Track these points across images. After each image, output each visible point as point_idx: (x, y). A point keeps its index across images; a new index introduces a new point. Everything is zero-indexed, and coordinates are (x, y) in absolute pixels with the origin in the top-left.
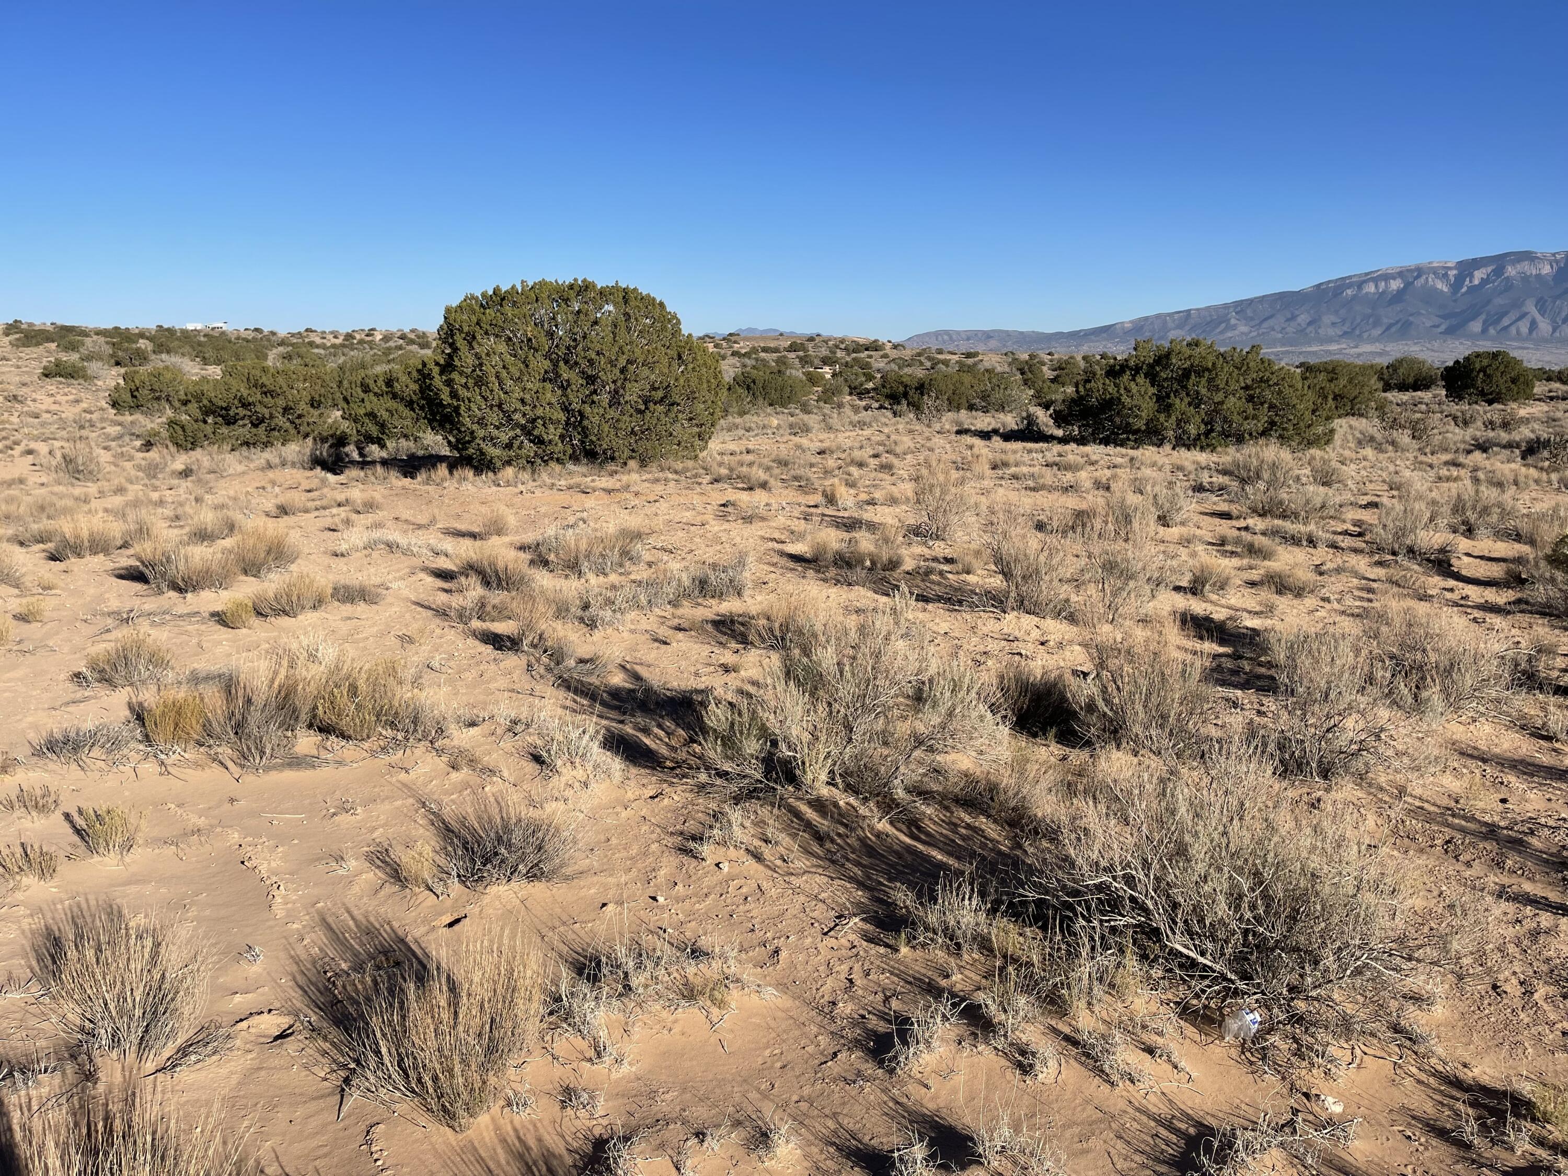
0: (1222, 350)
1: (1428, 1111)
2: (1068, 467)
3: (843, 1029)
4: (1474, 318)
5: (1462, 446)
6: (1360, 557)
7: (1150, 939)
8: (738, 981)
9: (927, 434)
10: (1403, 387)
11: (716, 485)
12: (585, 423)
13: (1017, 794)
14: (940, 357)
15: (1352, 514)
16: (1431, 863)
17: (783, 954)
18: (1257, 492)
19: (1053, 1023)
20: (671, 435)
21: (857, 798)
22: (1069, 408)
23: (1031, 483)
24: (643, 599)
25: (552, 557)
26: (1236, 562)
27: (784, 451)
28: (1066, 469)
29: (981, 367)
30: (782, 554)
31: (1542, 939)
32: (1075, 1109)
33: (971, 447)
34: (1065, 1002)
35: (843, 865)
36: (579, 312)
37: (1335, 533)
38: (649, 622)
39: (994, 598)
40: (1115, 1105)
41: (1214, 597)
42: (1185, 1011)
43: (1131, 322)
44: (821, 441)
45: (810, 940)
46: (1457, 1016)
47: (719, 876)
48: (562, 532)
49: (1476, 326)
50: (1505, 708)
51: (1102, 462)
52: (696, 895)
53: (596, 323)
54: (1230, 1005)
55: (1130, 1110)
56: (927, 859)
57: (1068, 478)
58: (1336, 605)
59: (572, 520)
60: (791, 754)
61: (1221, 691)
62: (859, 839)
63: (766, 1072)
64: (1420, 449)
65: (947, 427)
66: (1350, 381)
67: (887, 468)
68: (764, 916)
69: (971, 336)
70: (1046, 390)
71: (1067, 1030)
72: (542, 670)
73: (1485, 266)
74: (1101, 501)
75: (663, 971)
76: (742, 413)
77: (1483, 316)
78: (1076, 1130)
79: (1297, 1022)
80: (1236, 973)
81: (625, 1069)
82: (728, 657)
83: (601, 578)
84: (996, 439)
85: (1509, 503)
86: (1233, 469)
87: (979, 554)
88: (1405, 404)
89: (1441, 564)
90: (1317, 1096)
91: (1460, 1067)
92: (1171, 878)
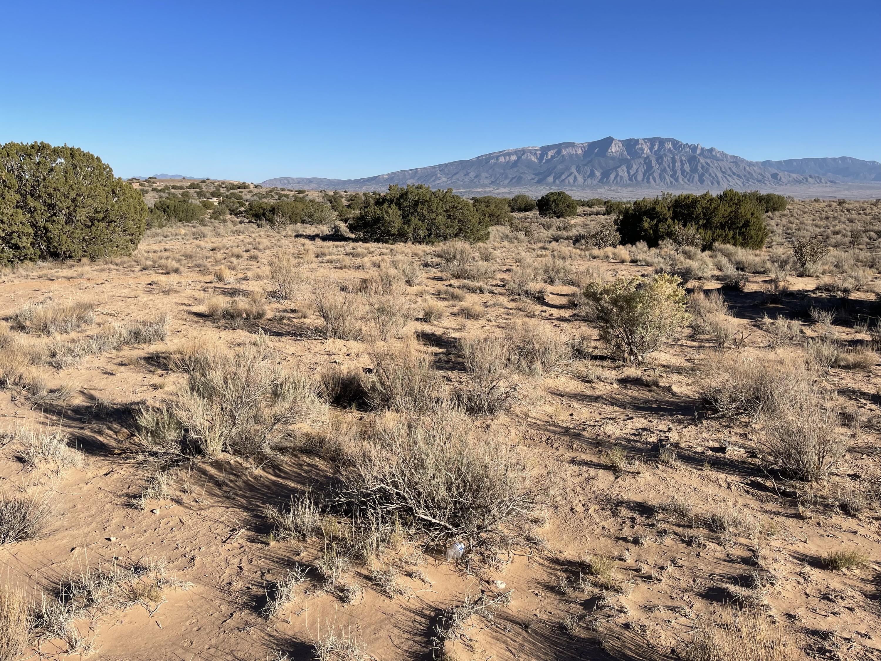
0: (434, 190)
1: (545, 579)
2: (358, 255)
3: (237, 598)
4: (549, 175)
5: (547, 239)
6: (504, 297)
7: (408, 513)
8: (167, 582)
9: (278, 238)
10: (520, 210)
11: (144, 272)
12: (49, 234)
13: (335, 442)
14: (283, 192)
15: (500, 276)
16: (541, 450)
17: (197, 560)
18: (454, 266)
19: (358, 570)
20: (111, 241)
21: (241, 458)
22: (357, 222)
23: (338, 265)
24: (95, 347)
25: (28, 323)
26: (446, 303)
27: (189, 249)
28: (357, 256)
29: (307, 199)
30: (190, 313)
31: (591, 482)
32: (371, 616)
33: (304, 245)
34: (364, 557)
35: (234, 499)
36: (39, 163)
37: (492, 285)
38: (101, 361)
39: (321, 331)
40: (392, 609)
41: (436, 323)
42: (428, 550)
43: (387, 175)
44: (213, 243)
45: (214, 547)
46: (556, 527)
47: (154, 518)
48: (34, 306)
49: (550, 179)
50: (570, 369)
51: (376, 252)
52: (137, 532)
53: (52, 170)
54: (450, 542)
55: (401, 610)
56: (285, 487)
57: (358, 261)
58: (494, 323)
59: (41, 299)
60: (197, 437)
61: (442, 373)
62: (244, 482)
63: (187, 636)
64: (529, 241)
65: (290, 233)
66: (496, 206)
67: (254, 258)
68: (185, 538)
69: (300, 181)
70: (344, 212)
71: (365, 572)
72: (22, 400)
73: (553, 149)
74: (376, 274)
75: (116, 585)
76: (161, 226)
77: (553, 174)
78: (372, 628)
79: (482, 544)
80: (452, 524)
81: (92, 652)
82: (156, 380)
83: (64, 335)
84: (318, 240)
85: (568, 267)
86: (442, 254)
87: (310, 306)
88: (521, 218)
89: (540, 299)
90: (493, 581)
91: (558, 553)
92: (416, 479)
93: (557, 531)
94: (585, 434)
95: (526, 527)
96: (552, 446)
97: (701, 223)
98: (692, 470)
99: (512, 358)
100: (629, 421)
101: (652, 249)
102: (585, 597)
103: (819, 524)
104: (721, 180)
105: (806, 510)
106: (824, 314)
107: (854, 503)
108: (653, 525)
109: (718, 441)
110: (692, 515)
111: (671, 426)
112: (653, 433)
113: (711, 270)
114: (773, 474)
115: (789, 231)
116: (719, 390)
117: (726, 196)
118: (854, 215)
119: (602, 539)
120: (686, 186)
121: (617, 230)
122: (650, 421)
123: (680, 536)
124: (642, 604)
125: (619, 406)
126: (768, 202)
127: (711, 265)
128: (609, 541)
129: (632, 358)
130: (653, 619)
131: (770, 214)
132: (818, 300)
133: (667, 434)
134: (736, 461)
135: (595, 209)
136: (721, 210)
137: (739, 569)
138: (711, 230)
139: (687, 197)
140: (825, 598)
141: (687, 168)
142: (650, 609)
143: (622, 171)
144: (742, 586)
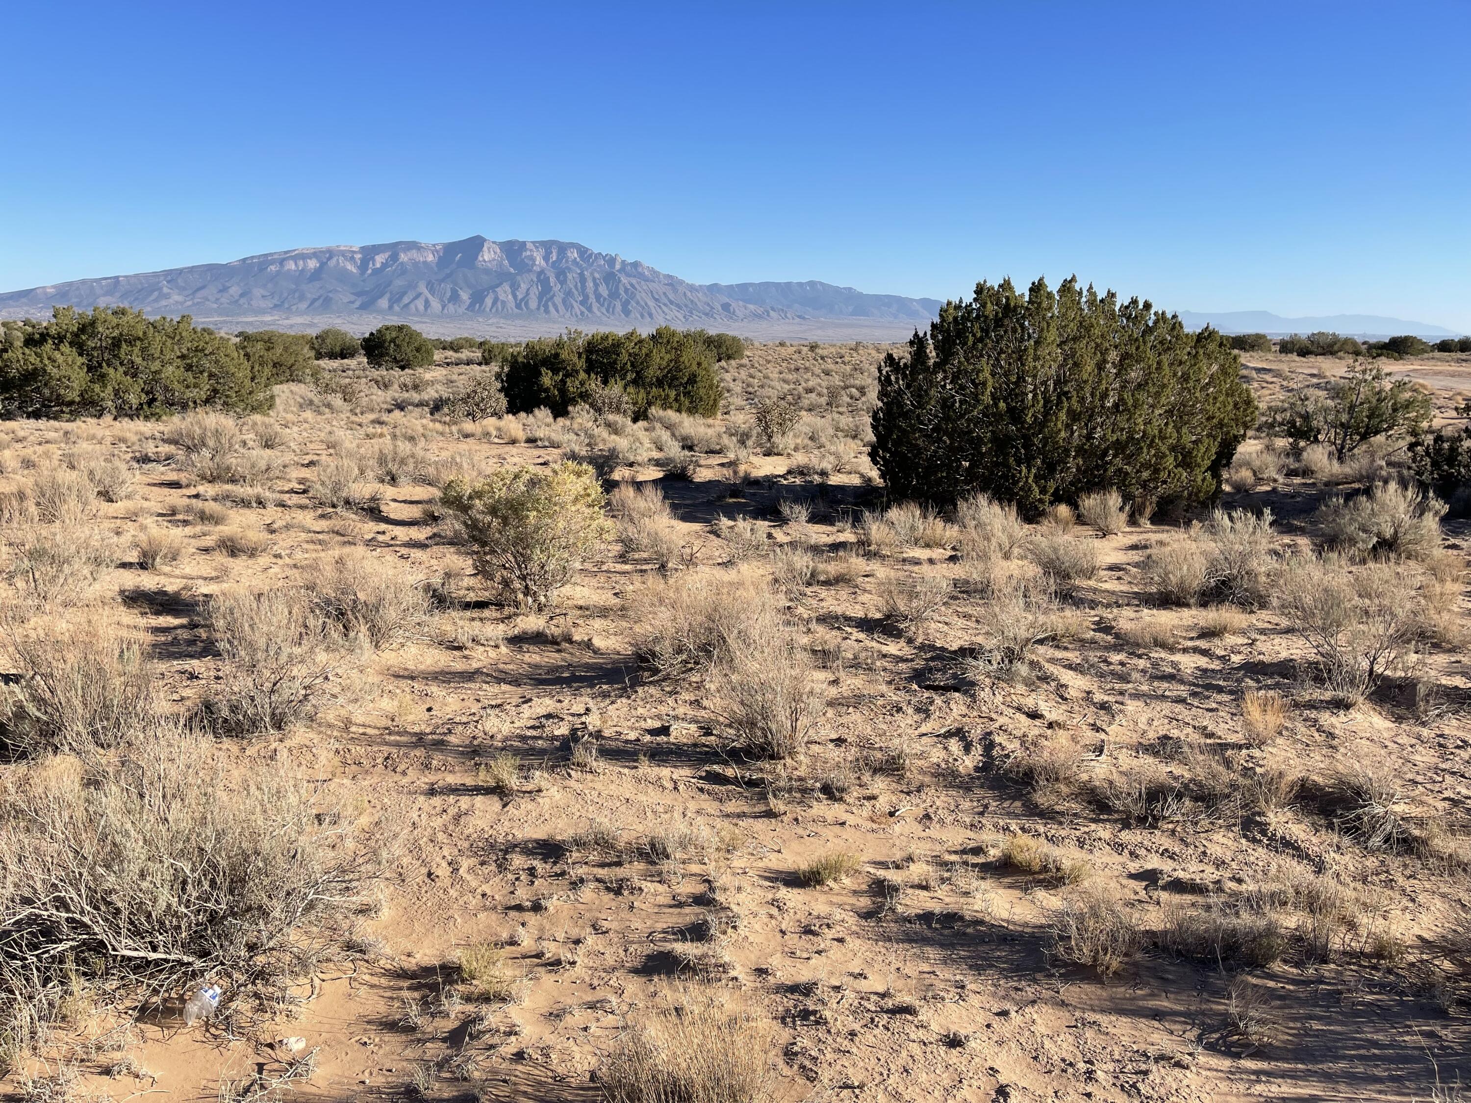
0: (153, 318)
1: (381, 1011)
4: (381, 296)
5: (385, 406)
6: (306, 512)
7: (98, 953)
10: (332, 356)
15: (296, 473)
16: (375, 780)
18: (203, 459)
26: (189, 530)
31: (463, 820)
37: (282, 492)
41: (167, 569)
42: (145, 1013)
43: (53, 287)
46: (401, 912)
49: (383, 303)
50: (426, 629)
51: (32, 438)
54: (190, 989)
58: (287, 560)
61: (177, 664)
64: (351, 410)
66: (286, 349)
73: (383, 252)
74: (30, 481)
77: (388, 295)
79: (258, 978)
80: (193, 954)
85: (420, 453)
86: (178, 437)
88: (335, 371)
89: (373, 512)
90: (281, 1041)
91: (403, 958)
92: (109, 884)
93: (404, 918)
94: (452, 739)
95: (345, 925)
96: (394, 770)
97: (628, 378)
98: (621, 770)
99: (311, 622)
100: (525, 706)
101: (560, 419)
102: (451, 1024)
103: (796, 820)
104: (653, 311)
105: (779, 802)
106: (797, 508)
107: (838, 781)
108: (563, 873)
109: (659, 717)
110: (621, 845)
111: (591, 704)
112: (562, 719)
113: (646, 452)
114: (735, 756)
115: (750, 389)
116: (656, 638)
117: (661, 337)
118: (830, 366)
119: (482, 916)
120: (604, 319)
121: (500, 391)
122: (560, 701)
123: (605, 883)
124: (545, 1011)
125: (510, 683)
126: (719, 346)
127: (647, 444)
128: (494, 916)
129: (530, 600)
130: (562, 1032)
131: (723, 363)
132: (790, 488)
133: (583, 719)
134: (684, 744)
135: (465, 354)
136: (656, 359)
137: (691, 915)
138: (645, 389)
139: (605, 338)
140: (808, 931)
141: (604, 291)
142: (558, 1016)
143: (504, 292)
144: (692, 941)
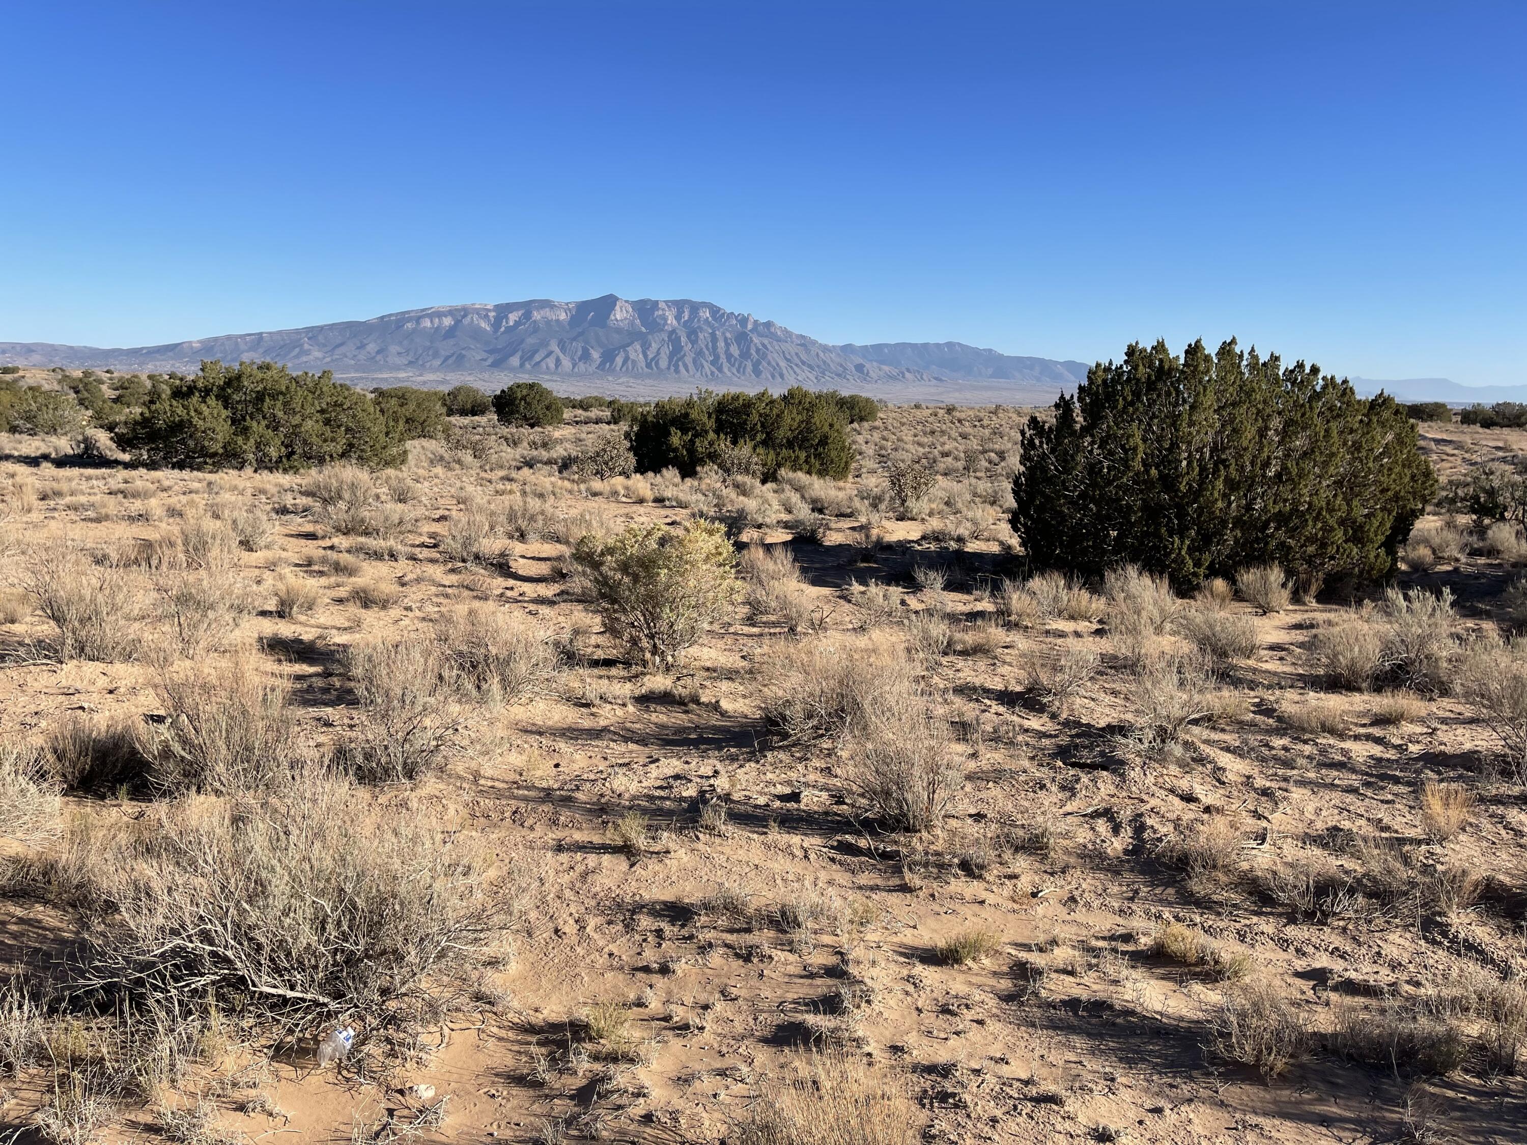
0: (294, 375)
1: (508, 1064)
2: (136, 495)
4: (512, 354)
5: (514, 463)
6: (436, 566)
7: (238, 989)
10: (463, 412)
13: (80, 869)
15: (427, 528)
16: (503, 834)
18: (339, 511)
19: (132, 1117)
22: (134, 430)
23: (91, 514)
26: (323, 581)
28: (134, 496)
29: (24, 384)
31: (590, 879)
33: (13, 476)
34: (144, 1090)
37: (413, 546)
39: (49, 647)
41: (302, 618)
42: (280, 1052)
43: (199, 342)
46: (528, 967)
49: (515, 361)
50: (554, 685)
51: (176, 488)
54: (325, 1030)
57: (136, 506)
58: (418, 613)
61: (313, 711)
64: (481, 467)
66: (419, 405)
70: (107, 410)
71: (148, 1119)
73: (517, 310)
74: (176, 530)
77: (519, 354)
79: (389, 1023)
80: (329, 995)
84: (45, 465)
85: (549, 510)
86: (315, 490)
87: (24, 599)
88: (466, 427)
89: (502, 567)
90: (411, 1088)
91: (532, 1012)
92: (252, 919)
93: (531, 973)
94: (580, 796)
95: (475, 975)
96: (522, 825)
97: (758, 439)
98: (750, 835)
99: (446, 674)
100: (653, 766)
101: (687, 479)
102: (579, 1082)
103: (933, 896)
104: (785, 371)
105: (915, 876)
106: (932, 575)
107: (978, 857)
108: (691, 937)
109: (789, 783)
110: (750, 911)
111: (719, 766)
112: (690, 781)
113: (775, 514)
114: (868, 826)
115: (883, 452)
116: (788, 701)
117: (792, 398)
118: (968, 429)
119: (609, 975)
120: (735, 379)
121: (629, 449)
122: (687, 763)
123: (734, 949)
124: (674, 1075)
125: (637, 742)
126: (852, 408)
127: (776, 506)
128: (621, 977)
129: (657, 659)
130: (691, 1097)
131: (855, 425)
132: (924, 554)
133: (712, 781)
134: (815, 812)
135: (594, 413)
136: (787, 420)
137: (822, 986)
138: (775, 450)
139: (736, 398)
140: (945, 1010)
141: (735, 351)
142: (686, 1081)
143: (635, 352)
144: (825, 1013)
